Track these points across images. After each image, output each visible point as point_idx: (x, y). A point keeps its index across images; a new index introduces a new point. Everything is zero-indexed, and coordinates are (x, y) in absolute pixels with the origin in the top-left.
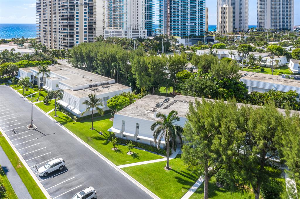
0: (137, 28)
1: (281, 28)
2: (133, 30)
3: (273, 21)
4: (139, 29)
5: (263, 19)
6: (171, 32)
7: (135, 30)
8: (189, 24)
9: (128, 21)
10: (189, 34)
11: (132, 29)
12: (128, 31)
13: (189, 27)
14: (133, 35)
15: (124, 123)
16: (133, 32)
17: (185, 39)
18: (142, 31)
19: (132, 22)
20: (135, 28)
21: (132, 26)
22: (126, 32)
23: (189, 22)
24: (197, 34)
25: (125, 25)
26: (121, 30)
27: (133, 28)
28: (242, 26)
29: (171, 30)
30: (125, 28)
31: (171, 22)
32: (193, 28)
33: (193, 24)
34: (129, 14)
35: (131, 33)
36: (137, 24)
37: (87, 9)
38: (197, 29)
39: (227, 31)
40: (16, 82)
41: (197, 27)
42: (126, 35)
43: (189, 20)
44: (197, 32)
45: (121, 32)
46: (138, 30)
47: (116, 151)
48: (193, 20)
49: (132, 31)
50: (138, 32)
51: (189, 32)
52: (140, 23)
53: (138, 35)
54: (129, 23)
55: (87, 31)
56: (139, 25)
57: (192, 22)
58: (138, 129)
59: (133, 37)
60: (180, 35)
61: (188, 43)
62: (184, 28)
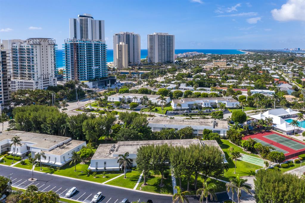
0: (48, 77)
1: (166, 61)
2: (44, 79)
3: (160, 55)
4: (49, 77)
5: (152, 54)
6: (79, 77)
7: (46, 80)
8: (94, 68)
9: (38, 71)
10: (94, 77)
11: (42, 78)
12: (39, 81)
13: (94, 70)
14: (44, 84)
15: (97, 163)
16: (43, 81)
17: (92, 82)
18: (52, 79)
19: (42, 72)
20: (46, 77)
21: (42, 76)
22: (37, 82)
23: (94, 66)
24: (101, 76)
25: (36, 76)
26: (31, 81)
27: (44, 78)
28: (136, 61)
29: (78, 75)
30: (36, 78)
31: (78, 68)
32: (97, 71)
33: (98, 67)
34: (39, 65)
35: (42, 83)
36: (47, 73)
38: (101, 71)
39: (124, 66)
41: (101, 69)
42: (37, 85)
43: (94, 64)
44: (101, 74)
45: (32, 83)
46: (48, 79)
47: (97, 177)
48: (97, 64)
50: (49, 81)
51: (94, 75)
52: (50, 72)
53: (49, 83)
54: (39, 73)
55: (2, 88)
56: (49, 74)
57: (96, 66)
58: (105, 165)
59: (44, 86)
60: (86, 78)
61: (94, 86)
62: (90, 72)
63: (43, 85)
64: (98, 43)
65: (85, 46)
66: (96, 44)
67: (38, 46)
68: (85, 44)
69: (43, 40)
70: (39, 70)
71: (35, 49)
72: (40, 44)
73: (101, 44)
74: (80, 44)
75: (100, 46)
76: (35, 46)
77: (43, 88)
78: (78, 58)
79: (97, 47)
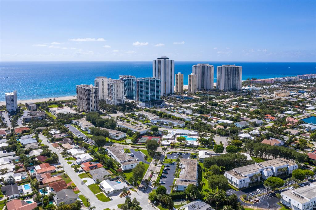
1: (232, 88)
3: (226, 84)
4: (121, 99)
5: (219, 82)
6: (139, 99)
7: (119, 100)
8: (150, 94)
10: (150, 100)
11: (117, 99)
12: (115, 101)
13: (150, 96)
18: (122, 100)
24: (155, 99)
25: (114, 98)
26: (112, 100)
30: (114, 99)
31: (139, 94)
32: (152, 96)
33: (152, 94)
34: (115, 93)
35: (117, 101)
36: (119, 97)
38: (155, 96)
40: (72, 124)
43: (150, 92)
44: (155, 98)
46: (120, 99)
48: (152, 91)
51: (150, 98)
53: (120, 102)
54: (116, 97)
56: (121, 97)
60: (144, 100)
61: (146, 105)
62: (147, 96)
63: (117, 103)
65: (144, 82)
66: (152, 80)
67: (115, 84)
68: (144, 81)
69: (117, 81)
70: (115, 96)
72: (116, 83)
73: (156, 80)
74: (140, 81)
75: (155, 82)
76: (114, 84)
77: (117, 104)
78: (139, 89)
79: (153, 82)
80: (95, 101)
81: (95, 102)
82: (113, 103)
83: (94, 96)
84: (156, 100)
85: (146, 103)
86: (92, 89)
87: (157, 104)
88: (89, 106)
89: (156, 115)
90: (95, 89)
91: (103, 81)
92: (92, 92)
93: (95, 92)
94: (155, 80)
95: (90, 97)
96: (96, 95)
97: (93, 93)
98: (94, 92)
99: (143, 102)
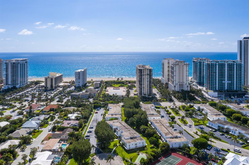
0: (183, 84)
2: (180, 85)
4: (184, 84)
6: (209, 87)
8: (226, 82)
10: (226, 89)
11: (179, 84)
13: (226, 84)
14: (179, 88)
17: (217, 93)
18: (186, 86)
19: (179, 81)
20: (181, 84)
21: (179, 83)
22: (175, 86)
24: (235, 89)
25: (175, 82)
26: (173, 85)
27: (180, 84)
30: (175, 84)
32: (231, 85)
33: (230, 82)
34: (177, 76)
36: (182, 82)
37: (148, 76)
42: (175, 88)
43: (226, 79)
44: (235, 87)
46: (183, 85)
48: (230, 79)
49: (178, 86)
51: (226, 87)
53: (183, 88)
54: (177, 81)
55: (148, 86)
56: (184, 82)
59: (179, 89)
60: (217, 89)
61: (220, 96)
62: (222, 84)
64: (233, 63)
65: (217, 66)
66: (229, 64)
67: (177, 66)
68: (217, 64)
71: (175, 67)
72: (178, 65)
73: (237, 64)
74: (212, 64)
75: (235, 66)
76: (175, 66)
77: (178, 90)
78: (210, 74)
79: (231, 66)
80: (148, 83)
81: (148, 85)
82: (173, 89)
83: (147, 77)
84: (236, 91)
85: (220, 93)
86: (146, 70)
87: (236, 97)
88: (142, 89)
89: (222, 114)
90: (148, 70)
91: (168, 63)
92: (145, 73)
93: (149, 73)
94: (235, 64)
95: (143, 79)
96: (150, 77)
97: (145, 75)
98: (147, 73)
99: (215, 91)
